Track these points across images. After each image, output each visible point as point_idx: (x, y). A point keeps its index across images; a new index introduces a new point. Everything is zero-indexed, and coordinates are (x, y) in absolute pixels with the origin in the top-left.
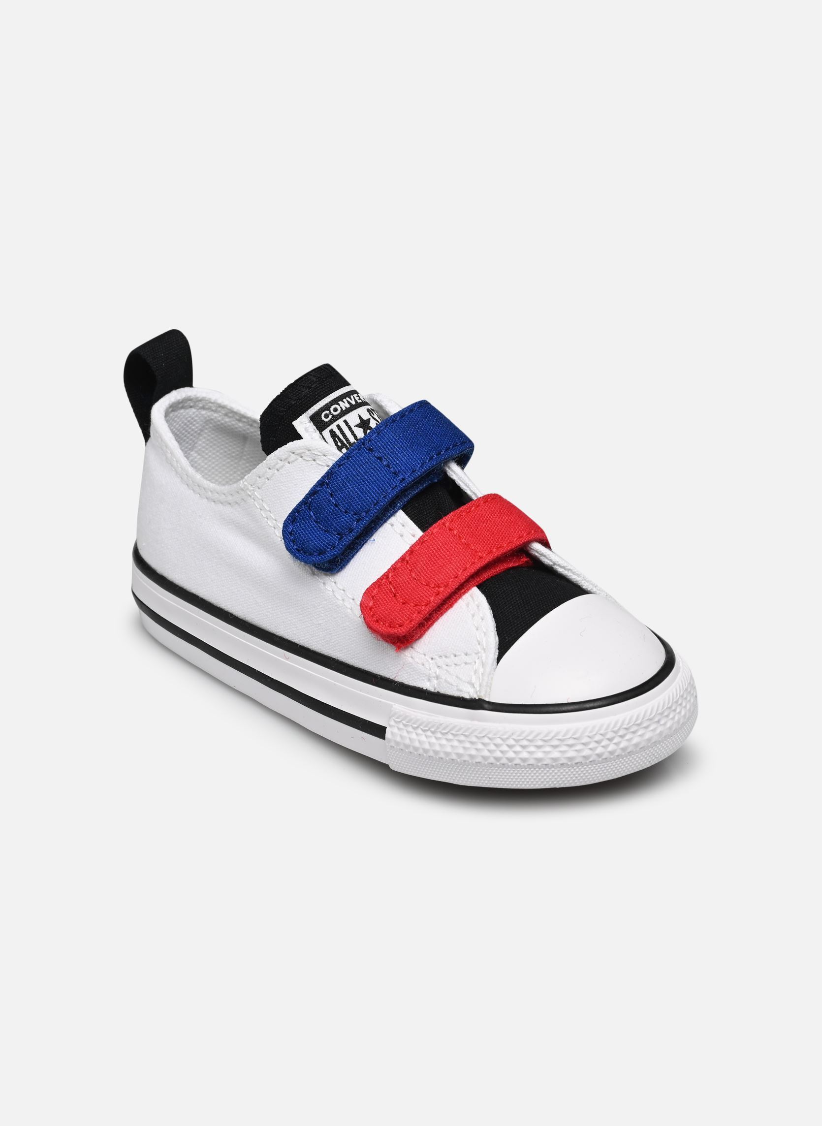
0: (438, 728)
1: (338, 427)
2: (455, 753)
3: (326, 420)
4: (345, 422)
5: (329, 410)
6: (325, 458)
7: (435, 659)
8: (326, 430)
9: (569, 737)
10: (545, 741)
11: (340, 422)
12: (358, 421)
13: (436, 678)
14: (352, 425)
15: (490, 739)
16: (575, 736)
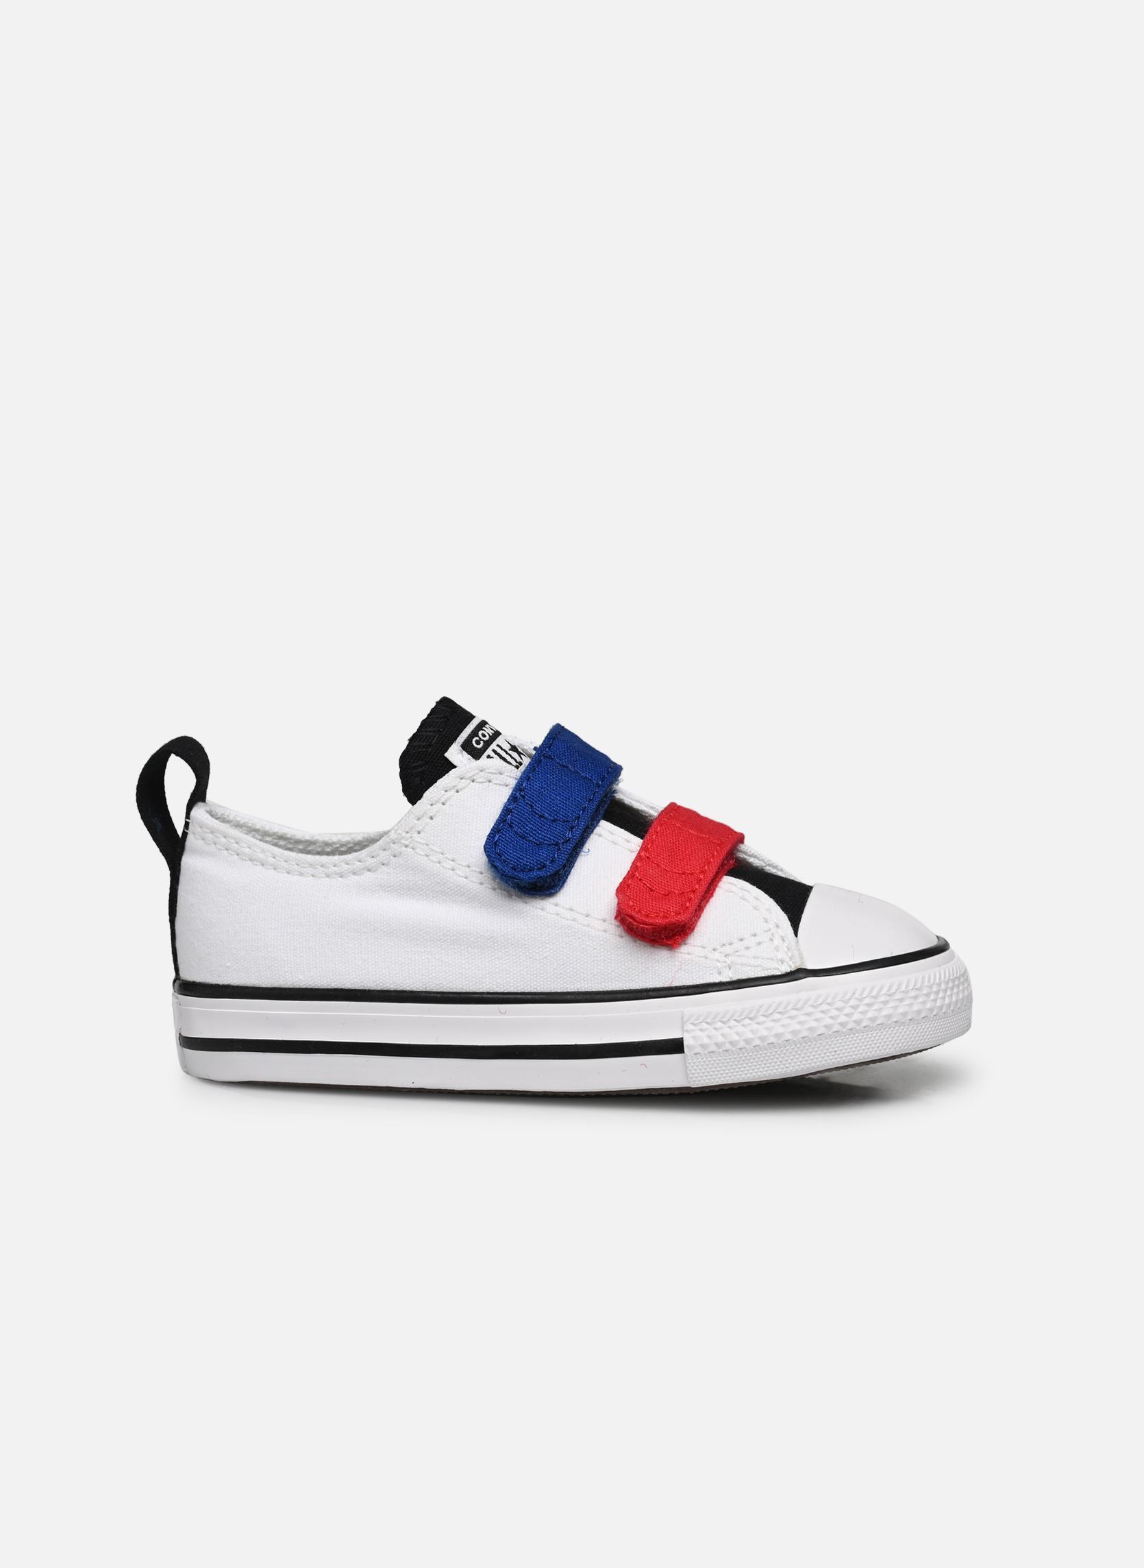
0: (758, 1011)
1: (494, 751)
2: (788, 1033)
3: (479, 747)
4: (498, 746)
5: (478, 736)
6: (502, 776)
7: (717, 949)
8: (483, 757)
9: (911, 988)
10: (890, 995)
11: (493, 746)
12: (510, 747)
13: (727, 968)
14: (507, 750)
15: (829, 1004)
16: (916, 987)
